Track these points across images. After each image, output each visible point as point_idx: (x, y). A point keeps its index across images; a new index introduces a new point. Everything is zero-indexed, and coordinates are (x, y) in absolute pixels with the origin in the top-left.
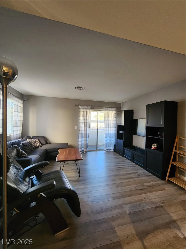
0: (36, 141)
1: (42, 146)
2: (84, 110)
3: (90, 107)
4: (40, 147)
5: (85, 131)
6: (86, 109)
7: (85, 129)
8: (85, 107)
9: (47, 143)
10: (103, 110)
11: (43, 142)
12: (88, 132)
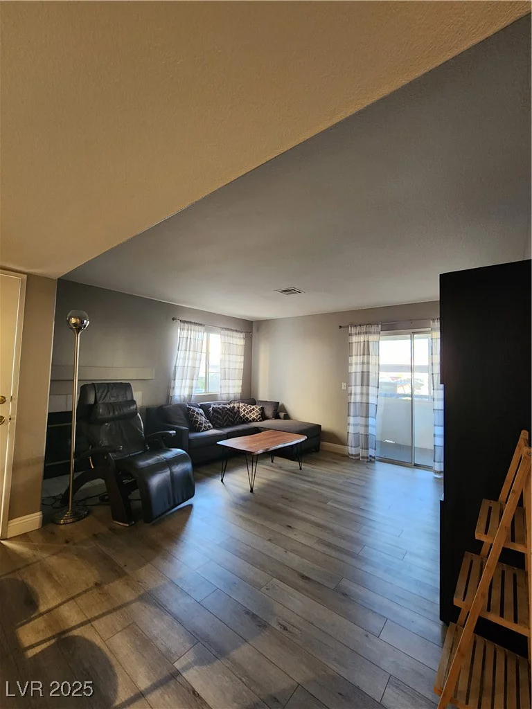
0: (253, 409)
1: (260, 421)
2: (362, 338)
3: (380, 326)
4: (257, 421)
5: (364, 397)
6: (366, 333)
7: (365, 392)
8: (364, 329)
9: (277, 417)
10: (426, 329)
11: (269, 412)
12: (372, 400)
